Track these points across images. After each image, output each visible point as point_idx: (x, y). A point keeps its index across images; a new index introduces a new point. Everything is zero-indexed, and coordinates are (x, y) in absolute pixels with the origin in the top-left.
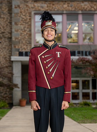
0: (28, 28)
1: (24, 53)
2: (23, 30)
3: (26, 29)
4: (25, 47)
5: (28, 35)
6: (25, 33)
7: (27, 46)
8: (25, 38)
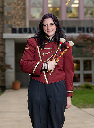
3: (20, 2)
5: (22, 9)
6: (19, 7)
8: (19, 12)
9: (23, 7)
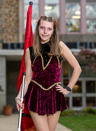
0: (14, 12)
1: (9, 45)
2: (8, 15)
3: (12, 13)
4: (11, 37)
5: (14, 21)
6: (11, 19)
7: (13, 35)
8: (11, 25)
9: (16, 18)
